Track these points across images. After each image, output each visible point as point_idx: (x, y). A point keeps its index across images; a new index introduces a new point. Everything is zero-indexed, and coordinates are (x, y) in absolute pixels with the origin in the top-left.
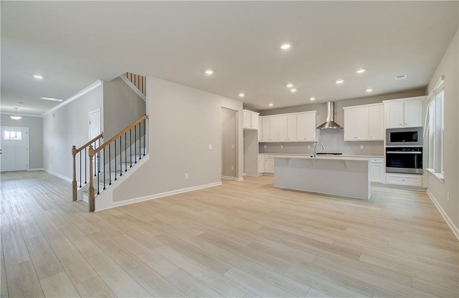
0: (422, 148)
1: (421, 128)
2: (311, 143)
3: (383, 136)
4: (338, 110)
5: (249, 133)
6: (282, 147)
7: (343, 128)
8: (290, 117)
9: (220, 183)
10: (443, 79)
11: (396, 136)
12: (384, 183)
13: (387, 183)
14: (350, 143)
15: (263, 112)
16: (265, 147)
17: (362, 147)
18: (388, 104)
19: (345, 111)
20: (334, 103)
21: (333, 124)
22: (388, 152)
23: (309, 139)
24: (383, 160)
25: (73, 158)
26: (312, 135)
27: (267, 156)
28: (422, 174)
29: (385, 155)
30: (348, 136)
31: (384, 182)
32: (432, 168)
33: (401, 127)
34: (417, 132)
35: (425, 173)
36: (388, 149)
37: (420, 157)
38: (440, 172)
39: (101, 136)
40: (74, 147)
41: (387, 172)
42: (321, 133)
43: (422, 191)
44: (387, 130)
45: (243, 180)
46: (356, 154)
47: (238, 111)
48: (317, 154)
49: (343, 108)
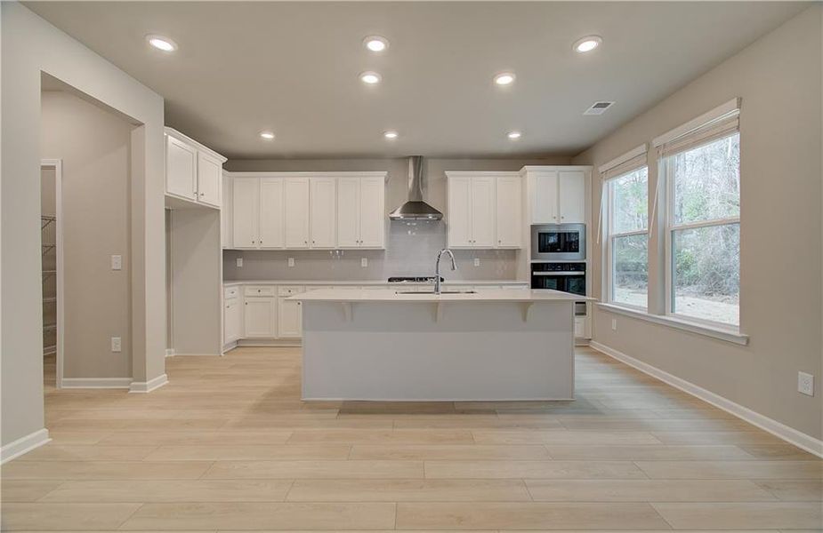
0: (585, 263)
2: (374, 254)
3: (523, 241)
4: (430, 177)
5: (180, 215)
6: (291, 263)
7: (439, 220)
10: (739, 106)
16: (240, 263)
19: (450, 180)
22: (535, 273)
23: (369, 243)
27: (250, 289)
28: (584, 314)
29: (529, 280)
33: (554, 222)
34: (577, 233)
36: (535, 267)
37: (582, 281)
44: (533, 227)
45: (167, 382)
46: (465, 279)
47: (140, 124)
48: (390, 280)
49: (446, 172)
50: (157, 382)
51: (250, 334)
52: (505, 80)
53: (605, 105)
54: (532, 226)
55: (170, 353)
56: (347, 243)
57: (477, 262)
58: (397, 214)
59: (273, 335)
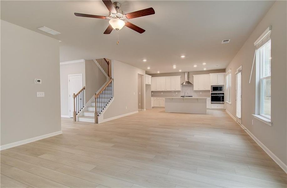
1: (224, 85)
2: (179, 92)
3: (210, 89)
4: (190, 76)
5: (148, 86)
6: (162, 93)
7: (193, 84)
9: (137, 112)
11: (215, 88)
12: (210, 108)
13: (212, 108)
14: (196, 91)
15: (153, 75)
18: (212, 75)
19: (194, 77)
20: (188, 73)
21: (188, 82)
23: (177, 90)
24: (210, 99)
25: (73, 100)
26: (179, 88)
27: (155, 98)
28: (224, 104)
29: (211, 97)
30: (195, 88)
32: (227, 101)
33: (217, 85)
34: (222, 87)
36: (212, 94)
37: (223, 97)
38: (230, 102)
39: (84, 88)
40: (74, 94)
41: (211, 103)
42: (182, 87)
43: (224, 110)
46: (198, 96)
47: (143, 75)
48: (181, 96)
49: (193, 75)
51: (155, 106)
54: (211, 86)
56: (173, 89)
57: (201, 93)
58: (184, 84)
59: (159, 106)
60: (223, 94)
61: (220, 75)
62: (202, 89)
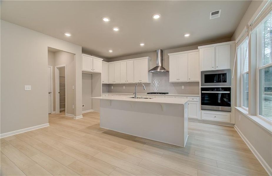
0: (230, 88)
1: (229, 70)
2: (147, 85)
3: (198, 78)
4: (165, 57)
6: (124, 87)
7: (168, 72)
8: (129, 62)
9: (47, 125)
11: (209, 77)
13: (203, 119)
14: (174, 84)
15: (109, 59)
16: (112, 87)
17: (183, 87)
18: (202, 49)
19: (170, 57)
20: (162, 51)
21: (162, 68)
22: (203, 92)
23: (143, 81)
24: (198, 99)
26: (144, 77)
28: (230, 112)
29: (200, 95)
30: (173, 77)
31: (199, 118)
34: (226, 74)
35: (233, 110)
36: (203, 89)
37: (228, 96)
41: (202, 109)
42: (153, 76)
43: (229, 127)
44: (202, 72)
45: (82, 117)
46: (179, 94)
47: (75, 54)
48: (148, 93)
49: (168, 54)
50: (79, 117)
52: (156, 17)
53: (217, 12)
55: (92, 111)
56: (137, 81)
60: (229, 89)
61: (222, 48)
62: (184, 79)
